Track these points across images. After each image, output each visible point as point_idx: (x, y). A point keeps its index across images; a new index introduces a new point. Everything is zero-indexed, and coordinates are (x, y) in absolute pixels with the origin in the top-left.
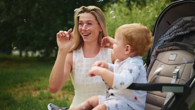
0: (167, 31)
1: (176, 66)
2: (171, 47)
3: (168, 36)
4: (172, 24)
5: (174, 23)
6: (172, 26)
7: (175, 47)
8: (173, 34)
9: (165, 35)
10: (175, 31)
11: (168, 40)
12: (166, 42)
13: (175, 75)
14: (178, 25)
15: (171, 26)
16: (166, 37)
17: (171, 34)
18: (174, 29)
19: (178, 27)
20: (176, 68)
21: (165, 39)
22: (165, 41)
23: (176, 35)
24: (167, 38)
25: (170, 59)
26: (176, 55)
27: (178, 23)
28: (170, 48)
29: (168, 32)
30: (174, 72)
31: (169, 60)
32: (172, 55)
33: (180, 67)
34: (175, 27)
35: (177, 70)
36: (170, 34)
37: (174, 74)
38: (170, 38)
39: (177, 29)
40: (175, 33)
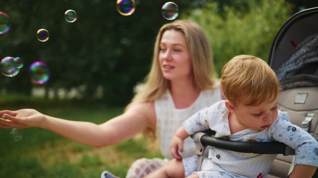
0: (291, 56)
1: (307, 114)
2: (299, 83)
3: (293, 64)
4: (299, 45)
5: (302, 43)
6: (299, 49)
7: (304, 83)
8: (301, 61)
9: (287, 63)
10: (304, 57)
11: (293, 70)
12: (290, 75)
13: (306, 127)
14: (308, 47)
15: (297, 48)
16: (290, 66)
17: (298, 61)
18: (302, 53)
19: (308, 50)
20: (306, 116)
21: (288, 70)
22: (287, 73)
23: (306, 62)
24: (292, 68)
25: (297, 101)
26: (306, 95)
27: (308, 44)
28: (296, 84)
29: (293, 58)
30: (303, 123)
31: (295, 103)
32: (300, 95)
33: (312, 115)
34: (303, 50)
35: (308, 119)
36: (296, 60)
37: (303, 125)
38: (296, 67)
39: (307, 53)
40: (305, 59)
